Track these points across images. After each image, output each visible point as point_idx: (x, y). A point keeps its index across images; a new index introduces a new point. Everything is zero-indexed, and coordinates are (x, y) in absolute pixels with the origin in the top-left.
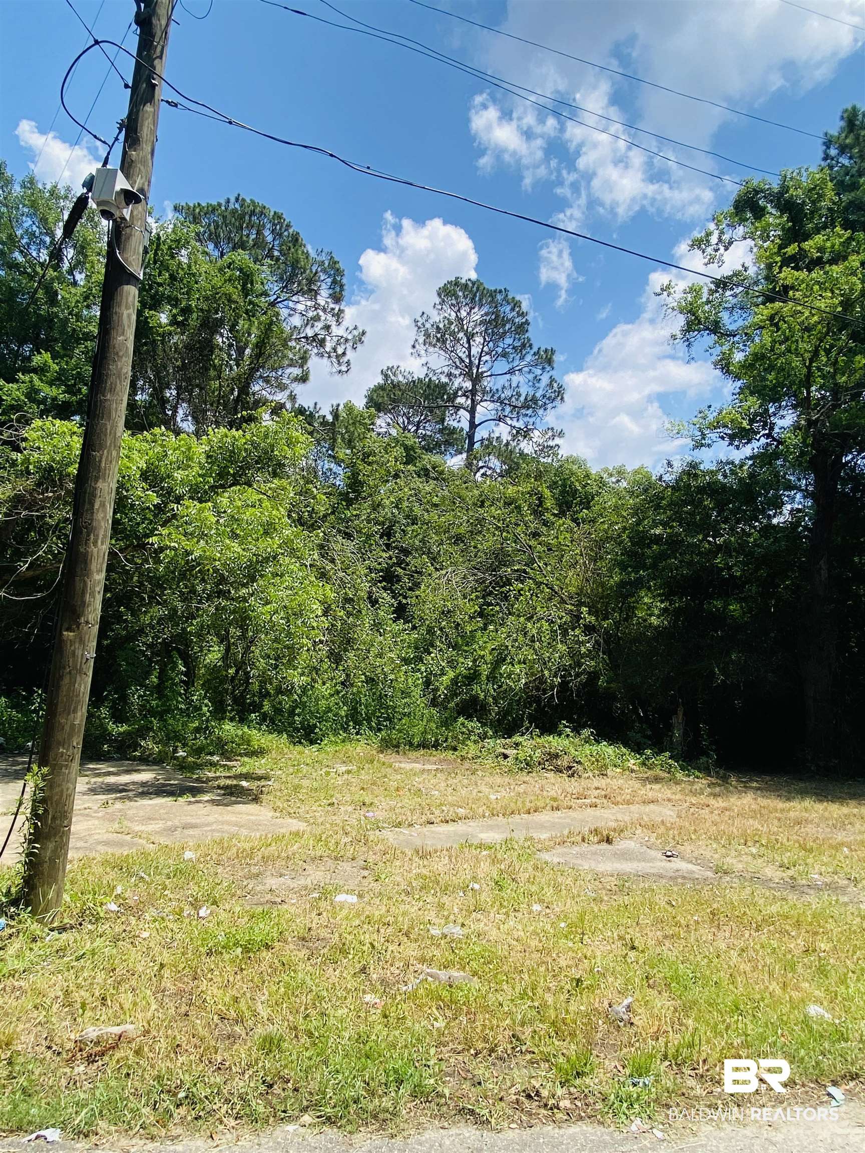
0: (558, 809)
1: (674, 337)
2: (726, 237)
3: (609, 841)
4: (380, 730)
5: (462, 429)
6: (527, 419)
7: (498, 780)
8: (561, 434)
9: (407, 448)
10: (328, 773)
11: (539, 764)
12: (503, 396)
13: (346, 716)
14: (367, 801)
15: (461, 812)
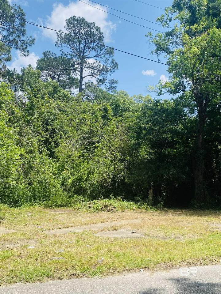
0: (103, 222)
1: (152, 52)
2: (169, 18)
3: (116, 230)
4: (44, 201)
5: (78, 79)
6: (103, 75)
7: (86, 215)
8: (117, 82)
9: (54, 87)
10: (24, 216)
11: (101, 209)
12: (94, 66)
13: (31, 196)
14: (38, 223)
15: (70, 225)
